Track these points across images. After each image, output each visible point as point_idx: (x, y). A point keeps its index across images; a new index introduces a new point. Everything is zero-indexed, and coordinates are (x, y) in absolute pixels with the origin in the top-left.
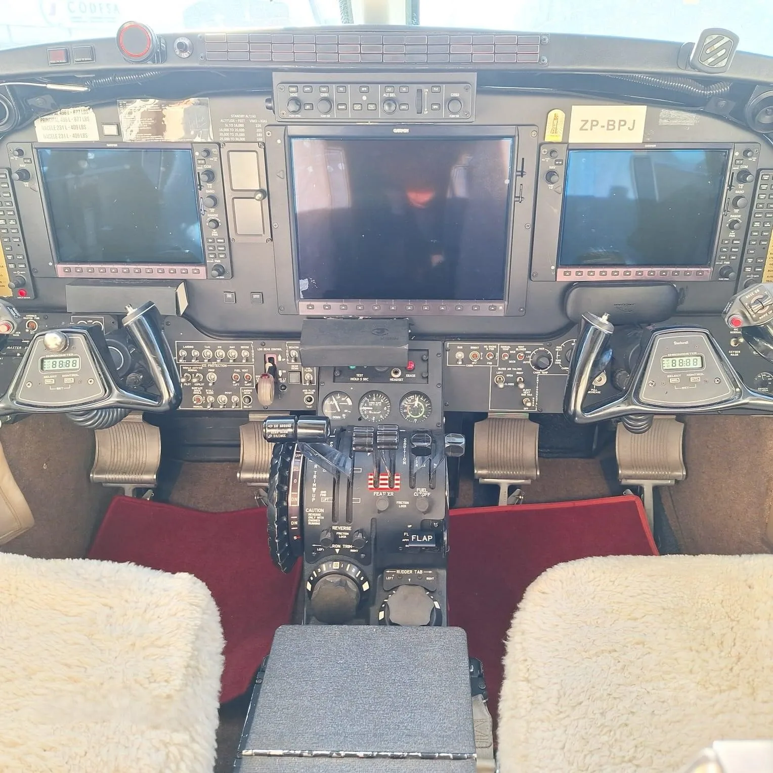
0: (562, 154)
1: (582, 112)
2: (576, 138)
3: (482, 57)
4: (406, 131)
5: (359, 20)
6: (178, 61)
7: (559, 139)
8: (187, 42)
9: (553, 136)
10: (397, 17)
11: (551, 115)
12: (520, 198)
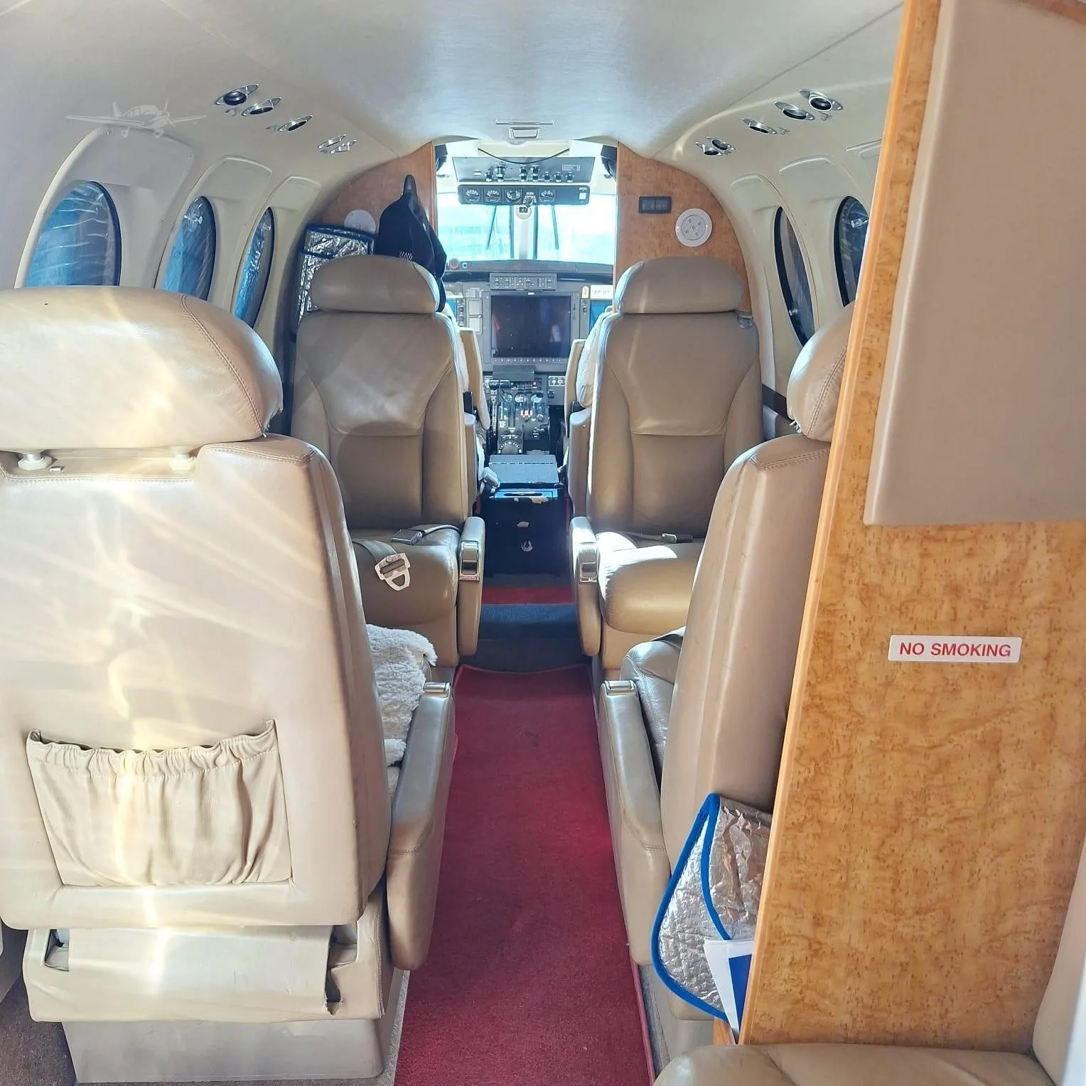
0: (589, 302)
1: (595, 287)
2: (593, 297)
3: (560, 270)
4: (533, 294)
5: (517, 257)
6: (464, 269)
7: (587, 297)
8: (466, 264)
9: (585, 296)
10: (530, 257)
11: (584, 289)
12: (574, 318)
